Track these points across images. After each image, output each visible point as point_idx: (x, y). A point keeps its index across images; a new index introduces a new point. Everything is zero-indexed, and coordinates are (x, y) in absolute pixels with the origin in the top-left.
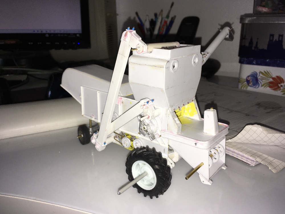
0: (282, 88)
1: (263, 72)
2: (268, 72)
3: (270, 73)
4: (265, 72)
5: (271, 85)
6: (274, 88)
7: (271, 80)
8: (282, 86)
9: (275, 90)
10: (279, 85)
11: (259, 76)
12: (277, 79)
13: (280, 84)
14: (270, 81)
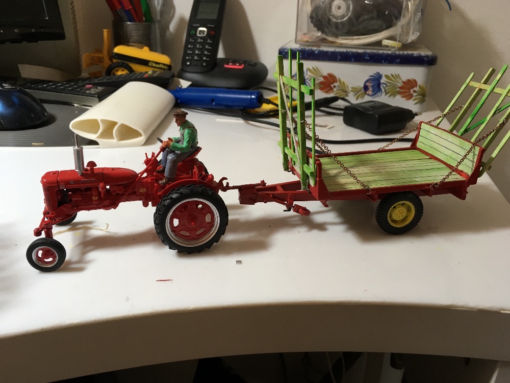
0: (335, 89)
1: (312, 69)
2: (317, 69)
3: (319, 69)
4: (314, 68)
5: (322, 86)
6: (326, 90)
7: (322, 79)
8: (335, 86)
9: (327, 92)
10: (332, 86)
11: (307, 74)
12: (329, 78)
13: (332, 84)
14: (320, 81)
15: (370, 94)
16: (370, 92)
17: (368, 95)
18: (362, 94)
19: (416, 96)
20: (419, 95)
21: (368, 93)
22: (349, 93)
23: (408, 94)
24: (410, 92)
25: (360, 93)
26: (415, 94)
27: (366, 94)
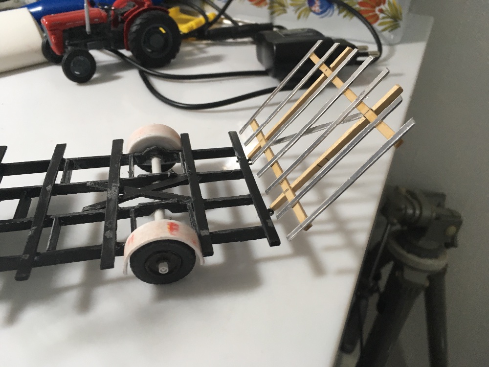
9: (258, 4)
15: (317, 11)
16: (316, 8)
17: (314, 12)
18: (306, 10)
19: (384, 18)
20: (388, 17)
21: (313, 9)
22: (288, 8)
23: (371, 14)
24: (374, 11)
25: (303, 8)
26: (381, 15)
27: (311, 11)
